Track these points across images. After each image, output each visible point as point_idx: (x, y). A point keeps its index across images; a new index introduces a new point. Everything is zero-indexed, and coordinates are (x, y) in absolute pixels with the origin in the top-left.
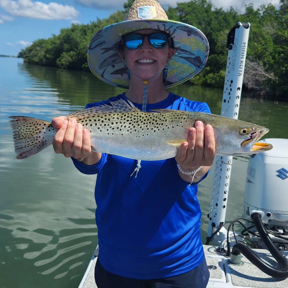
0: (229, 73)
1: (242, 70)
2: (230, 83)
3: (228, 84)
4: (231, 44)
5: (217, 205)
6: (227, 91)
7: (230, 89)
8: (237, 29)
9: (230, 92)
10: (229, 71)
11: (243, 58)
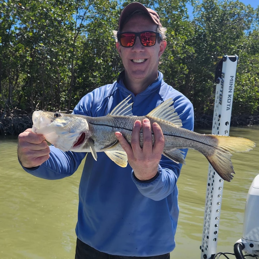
0: (217, 107)
1: (230, 104)
2: (218, 118)
3: (216, 118)
4: (219, 78)
5: (208, 237)
6: (215, 125)
7: (218, 124)
8: (224, 63)
9: (219, 126)
10: (217, 105)
11: (231, 92)
